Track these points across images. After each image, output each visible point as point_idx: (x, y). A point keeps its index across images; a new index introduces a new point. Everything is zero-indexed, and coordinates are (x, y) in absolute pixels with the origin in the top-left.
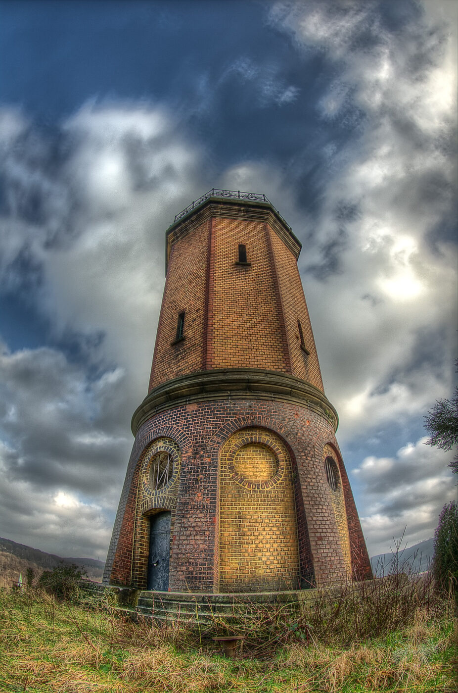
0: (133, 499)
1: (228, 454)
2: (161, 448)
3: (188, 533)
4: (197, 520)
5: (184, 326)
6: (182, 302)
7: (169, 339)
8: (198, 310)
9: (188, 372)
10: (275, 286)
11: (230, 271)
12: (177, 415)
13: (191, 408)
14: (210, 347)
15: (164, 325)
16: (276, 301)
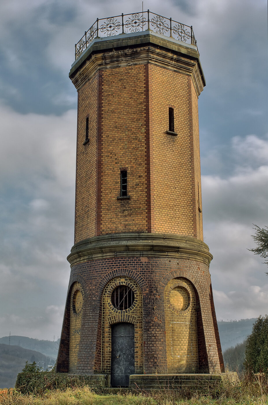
0: (101, 314)
1: (166, 293)
2: (123, 283)
3: (152, 340)
5: (128, 186)
6: (123, 158)
7: (113, 191)
8: (140, 177)
9: (136, 229)
10: (191, 160)
11: (163, 141)
12: (134, 262)
13: (144, 260)
14: (153, 215)
15: (105, 174)
16: (191, 175)
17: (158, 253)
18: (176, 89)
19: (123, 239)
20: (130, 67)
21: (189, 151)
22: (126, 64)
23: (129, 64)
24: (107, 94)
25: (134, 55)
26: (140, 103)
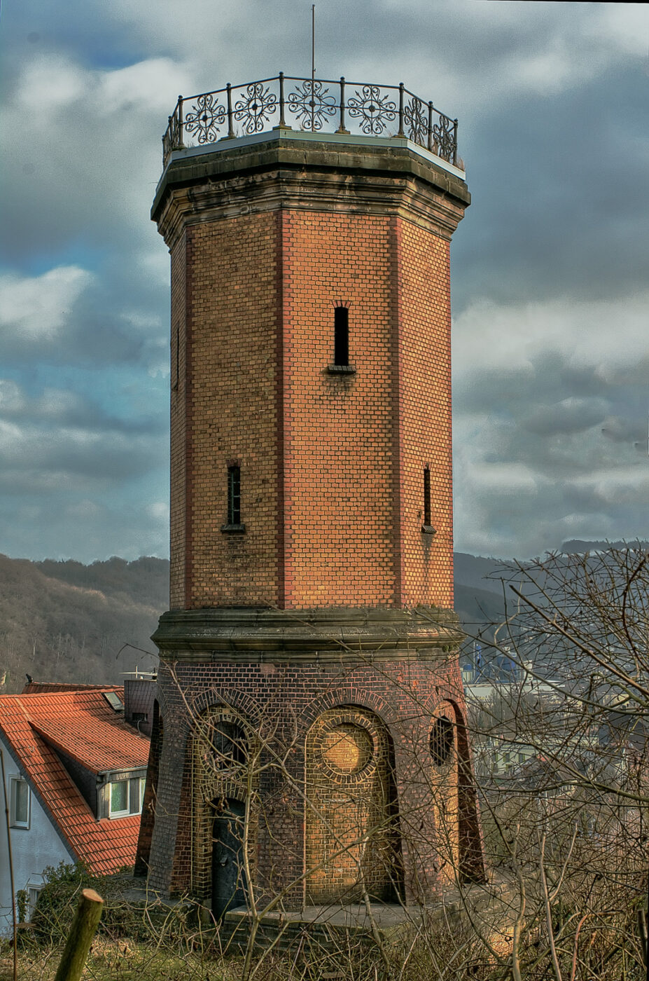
0: (188, 778)
2: (228, 719)
4: (284, 826)
5: (241, 502)
6: (233, 438)
7: (213, 512)
8: (264, 481)
9: (256, 598)
10: (393, 425)
11: (318, 393)
12: (247, 675)
13: (267, 669)
14: (289, 569)
15: (200, 472)
16: (390, 463)
17: (297, 654)
18: (354, 258)
19: (227, 624)
20: (247, 219)
21: (387, 404)
22: (237, 211)
23: (243, 210)
24: (202, 283)
25: (251, 191)
26: (265, 307)
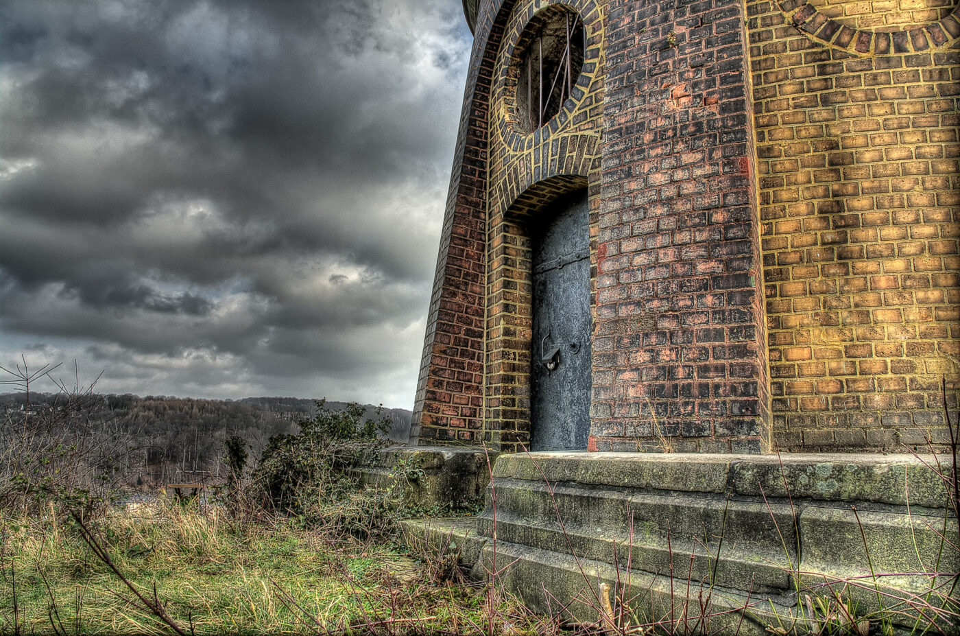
0: (476, 178)
3: (648, 226)
4: (679, 175)
